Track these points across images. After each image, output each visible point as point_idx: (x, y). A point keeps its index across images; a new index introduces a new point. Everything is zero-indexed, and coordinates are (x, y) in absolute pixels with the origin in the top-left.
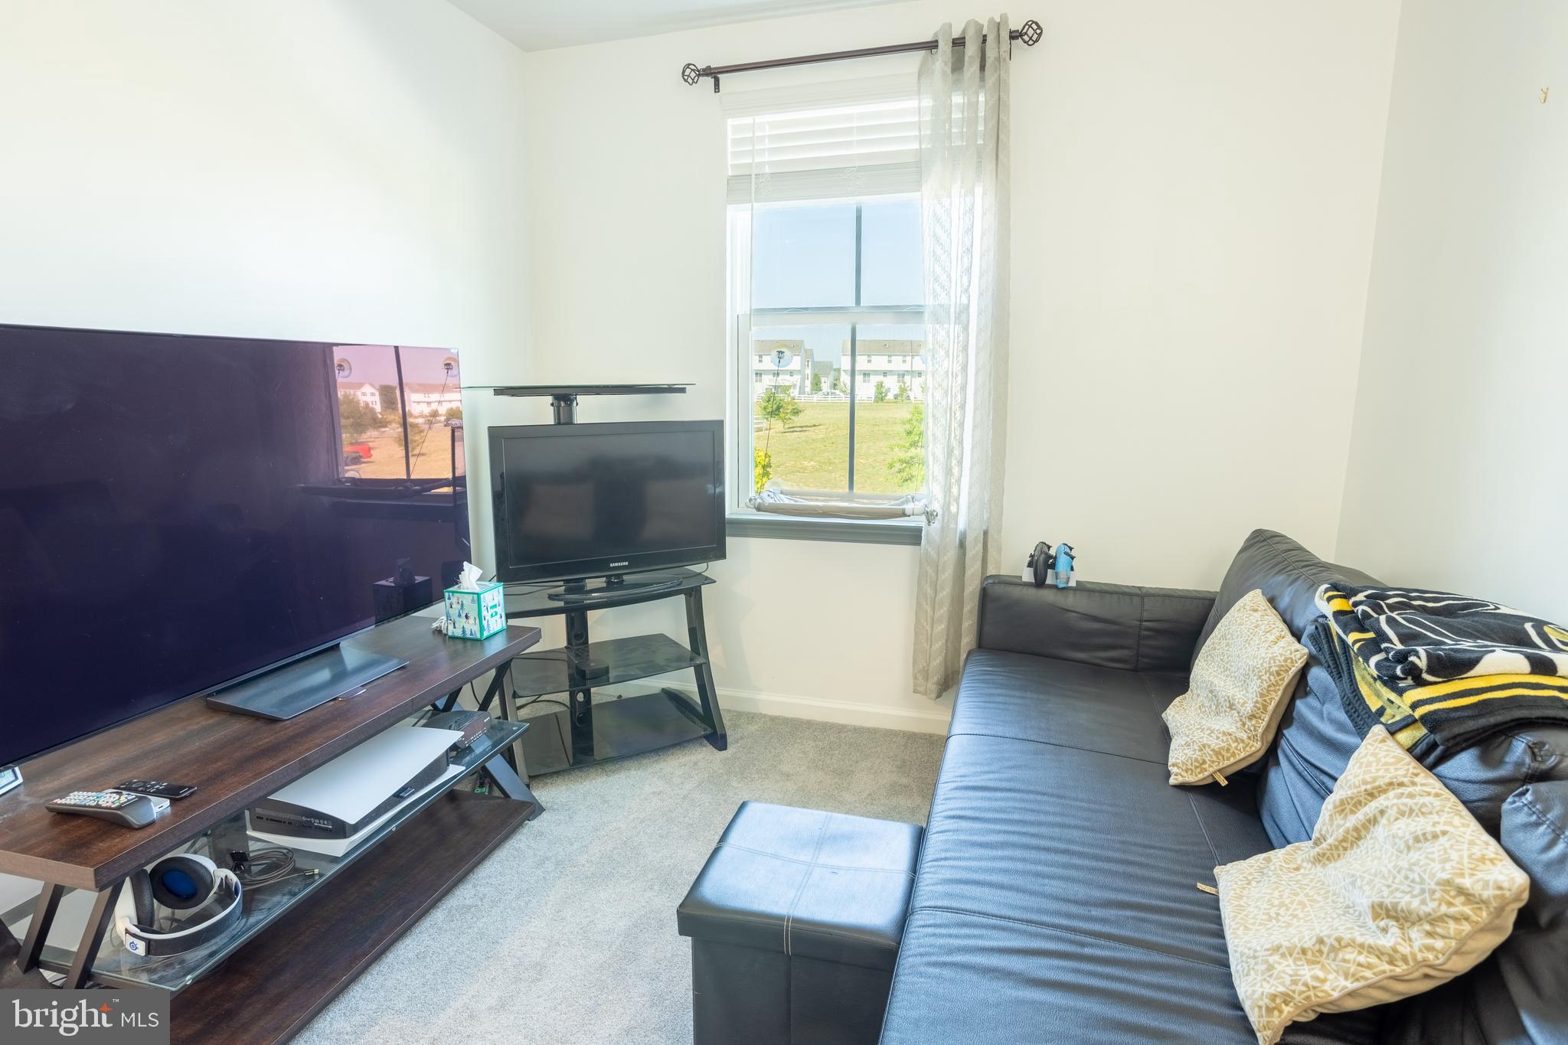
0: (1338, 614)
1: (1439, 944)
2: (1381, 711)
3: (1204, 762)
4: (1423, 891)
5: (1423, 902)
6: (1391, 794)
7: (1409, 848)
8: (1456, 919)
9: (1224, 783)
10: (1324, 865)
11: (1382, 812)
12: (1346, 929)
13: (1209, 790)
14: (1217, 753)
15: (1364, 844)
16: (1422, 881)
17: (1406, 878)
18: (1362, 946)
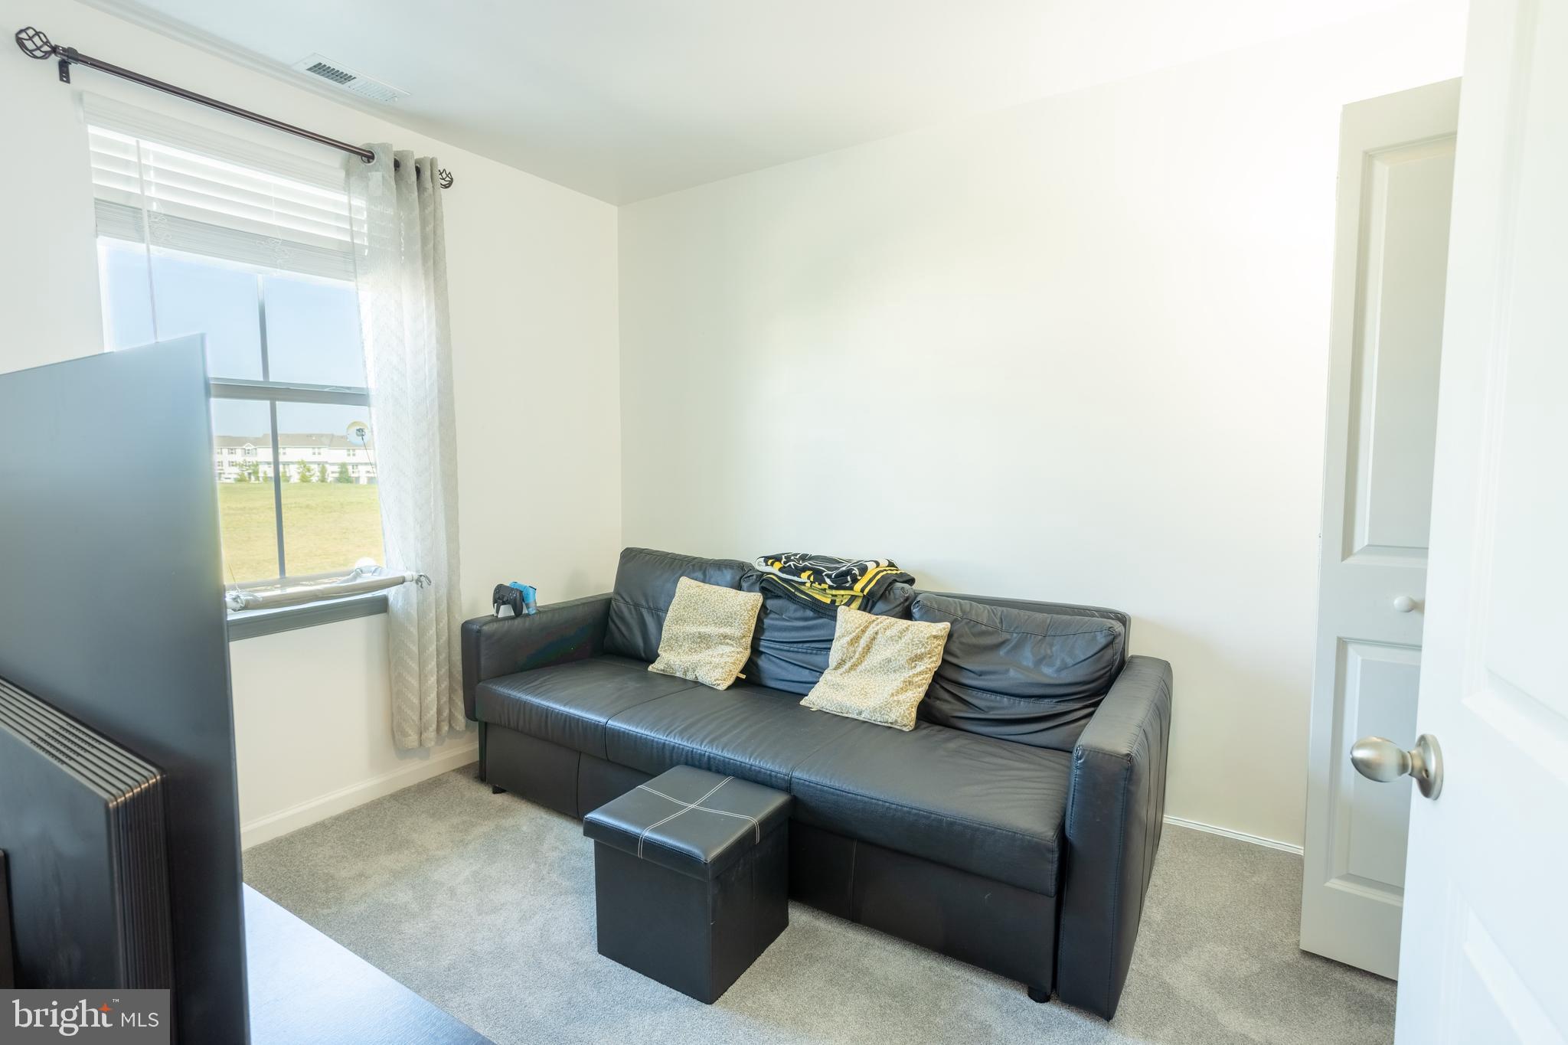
0: (781, 570)
1: (934, 659)
2: (833, 602)
3: (731, 671)
4: (923, 645)
5: (926, 648)
6: (871, 627)
7: (900, 638)
8: (936, 648)
9: (743, 677)
10: (855, 669)
11: (876, 633)
12: (907, 674)
13: (738, 683)
14: (734, 663)
15: (873, 650)
16: (921, 642)
17: (913, 645)
18: (917, 674)
